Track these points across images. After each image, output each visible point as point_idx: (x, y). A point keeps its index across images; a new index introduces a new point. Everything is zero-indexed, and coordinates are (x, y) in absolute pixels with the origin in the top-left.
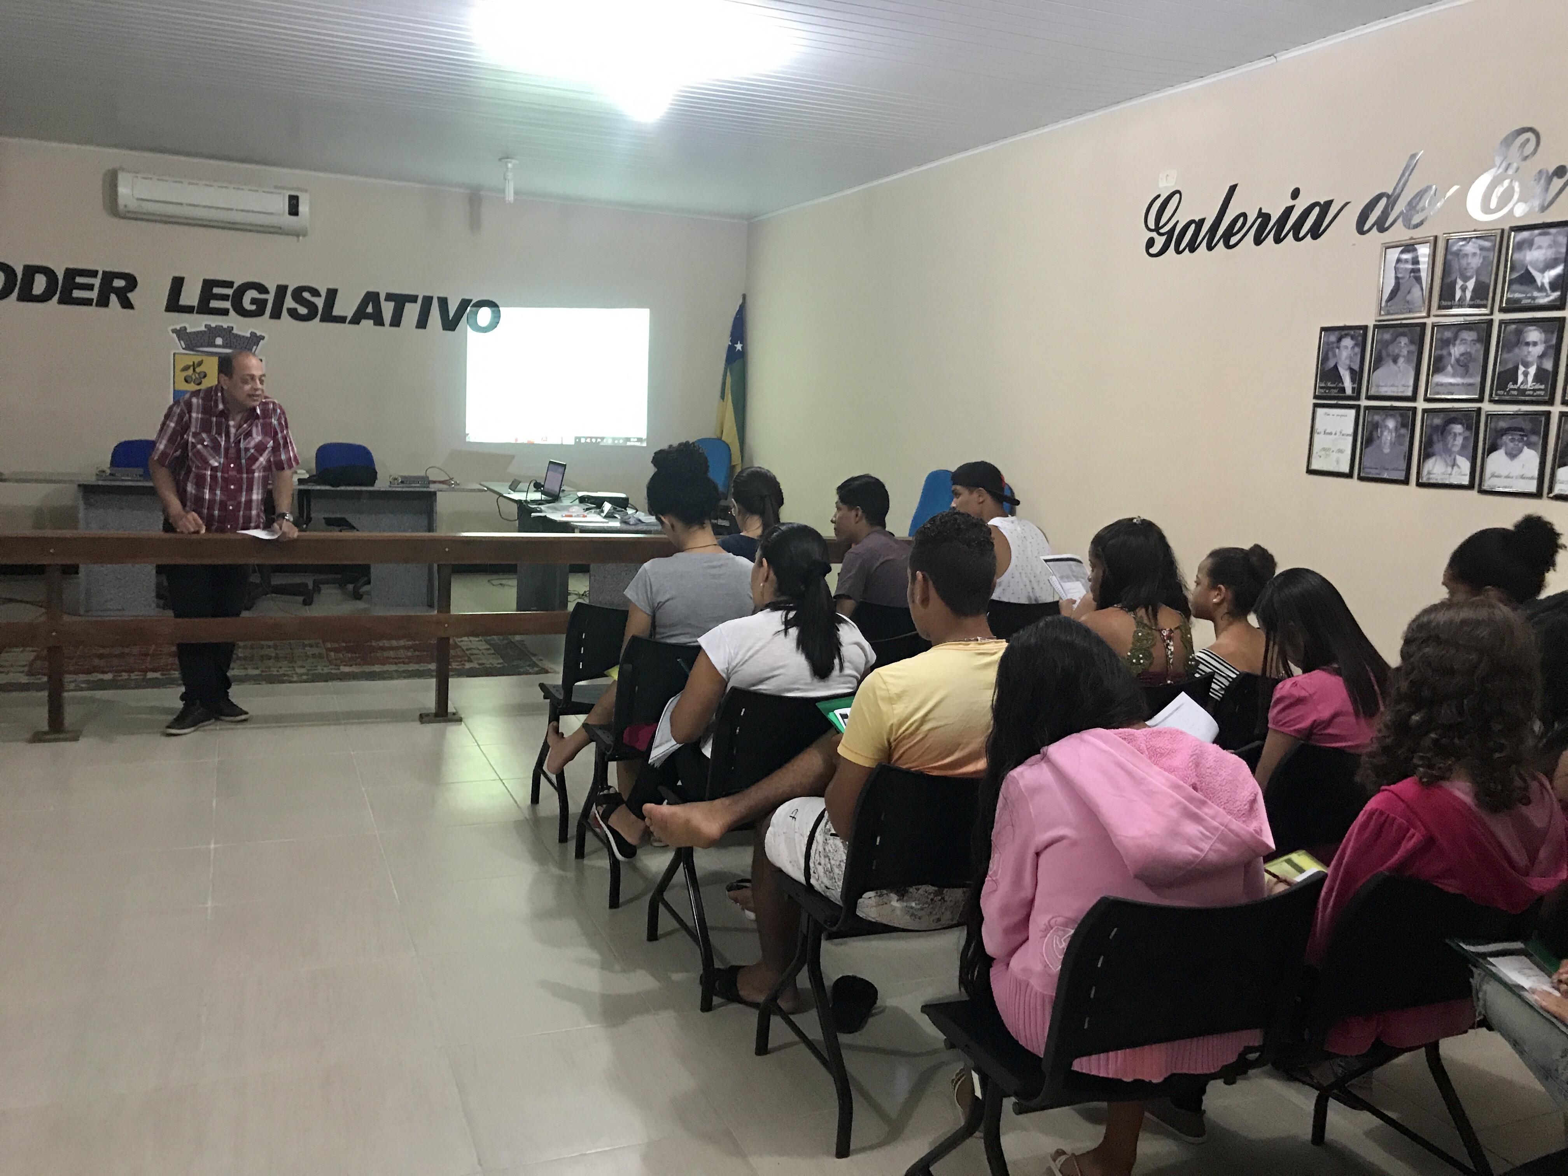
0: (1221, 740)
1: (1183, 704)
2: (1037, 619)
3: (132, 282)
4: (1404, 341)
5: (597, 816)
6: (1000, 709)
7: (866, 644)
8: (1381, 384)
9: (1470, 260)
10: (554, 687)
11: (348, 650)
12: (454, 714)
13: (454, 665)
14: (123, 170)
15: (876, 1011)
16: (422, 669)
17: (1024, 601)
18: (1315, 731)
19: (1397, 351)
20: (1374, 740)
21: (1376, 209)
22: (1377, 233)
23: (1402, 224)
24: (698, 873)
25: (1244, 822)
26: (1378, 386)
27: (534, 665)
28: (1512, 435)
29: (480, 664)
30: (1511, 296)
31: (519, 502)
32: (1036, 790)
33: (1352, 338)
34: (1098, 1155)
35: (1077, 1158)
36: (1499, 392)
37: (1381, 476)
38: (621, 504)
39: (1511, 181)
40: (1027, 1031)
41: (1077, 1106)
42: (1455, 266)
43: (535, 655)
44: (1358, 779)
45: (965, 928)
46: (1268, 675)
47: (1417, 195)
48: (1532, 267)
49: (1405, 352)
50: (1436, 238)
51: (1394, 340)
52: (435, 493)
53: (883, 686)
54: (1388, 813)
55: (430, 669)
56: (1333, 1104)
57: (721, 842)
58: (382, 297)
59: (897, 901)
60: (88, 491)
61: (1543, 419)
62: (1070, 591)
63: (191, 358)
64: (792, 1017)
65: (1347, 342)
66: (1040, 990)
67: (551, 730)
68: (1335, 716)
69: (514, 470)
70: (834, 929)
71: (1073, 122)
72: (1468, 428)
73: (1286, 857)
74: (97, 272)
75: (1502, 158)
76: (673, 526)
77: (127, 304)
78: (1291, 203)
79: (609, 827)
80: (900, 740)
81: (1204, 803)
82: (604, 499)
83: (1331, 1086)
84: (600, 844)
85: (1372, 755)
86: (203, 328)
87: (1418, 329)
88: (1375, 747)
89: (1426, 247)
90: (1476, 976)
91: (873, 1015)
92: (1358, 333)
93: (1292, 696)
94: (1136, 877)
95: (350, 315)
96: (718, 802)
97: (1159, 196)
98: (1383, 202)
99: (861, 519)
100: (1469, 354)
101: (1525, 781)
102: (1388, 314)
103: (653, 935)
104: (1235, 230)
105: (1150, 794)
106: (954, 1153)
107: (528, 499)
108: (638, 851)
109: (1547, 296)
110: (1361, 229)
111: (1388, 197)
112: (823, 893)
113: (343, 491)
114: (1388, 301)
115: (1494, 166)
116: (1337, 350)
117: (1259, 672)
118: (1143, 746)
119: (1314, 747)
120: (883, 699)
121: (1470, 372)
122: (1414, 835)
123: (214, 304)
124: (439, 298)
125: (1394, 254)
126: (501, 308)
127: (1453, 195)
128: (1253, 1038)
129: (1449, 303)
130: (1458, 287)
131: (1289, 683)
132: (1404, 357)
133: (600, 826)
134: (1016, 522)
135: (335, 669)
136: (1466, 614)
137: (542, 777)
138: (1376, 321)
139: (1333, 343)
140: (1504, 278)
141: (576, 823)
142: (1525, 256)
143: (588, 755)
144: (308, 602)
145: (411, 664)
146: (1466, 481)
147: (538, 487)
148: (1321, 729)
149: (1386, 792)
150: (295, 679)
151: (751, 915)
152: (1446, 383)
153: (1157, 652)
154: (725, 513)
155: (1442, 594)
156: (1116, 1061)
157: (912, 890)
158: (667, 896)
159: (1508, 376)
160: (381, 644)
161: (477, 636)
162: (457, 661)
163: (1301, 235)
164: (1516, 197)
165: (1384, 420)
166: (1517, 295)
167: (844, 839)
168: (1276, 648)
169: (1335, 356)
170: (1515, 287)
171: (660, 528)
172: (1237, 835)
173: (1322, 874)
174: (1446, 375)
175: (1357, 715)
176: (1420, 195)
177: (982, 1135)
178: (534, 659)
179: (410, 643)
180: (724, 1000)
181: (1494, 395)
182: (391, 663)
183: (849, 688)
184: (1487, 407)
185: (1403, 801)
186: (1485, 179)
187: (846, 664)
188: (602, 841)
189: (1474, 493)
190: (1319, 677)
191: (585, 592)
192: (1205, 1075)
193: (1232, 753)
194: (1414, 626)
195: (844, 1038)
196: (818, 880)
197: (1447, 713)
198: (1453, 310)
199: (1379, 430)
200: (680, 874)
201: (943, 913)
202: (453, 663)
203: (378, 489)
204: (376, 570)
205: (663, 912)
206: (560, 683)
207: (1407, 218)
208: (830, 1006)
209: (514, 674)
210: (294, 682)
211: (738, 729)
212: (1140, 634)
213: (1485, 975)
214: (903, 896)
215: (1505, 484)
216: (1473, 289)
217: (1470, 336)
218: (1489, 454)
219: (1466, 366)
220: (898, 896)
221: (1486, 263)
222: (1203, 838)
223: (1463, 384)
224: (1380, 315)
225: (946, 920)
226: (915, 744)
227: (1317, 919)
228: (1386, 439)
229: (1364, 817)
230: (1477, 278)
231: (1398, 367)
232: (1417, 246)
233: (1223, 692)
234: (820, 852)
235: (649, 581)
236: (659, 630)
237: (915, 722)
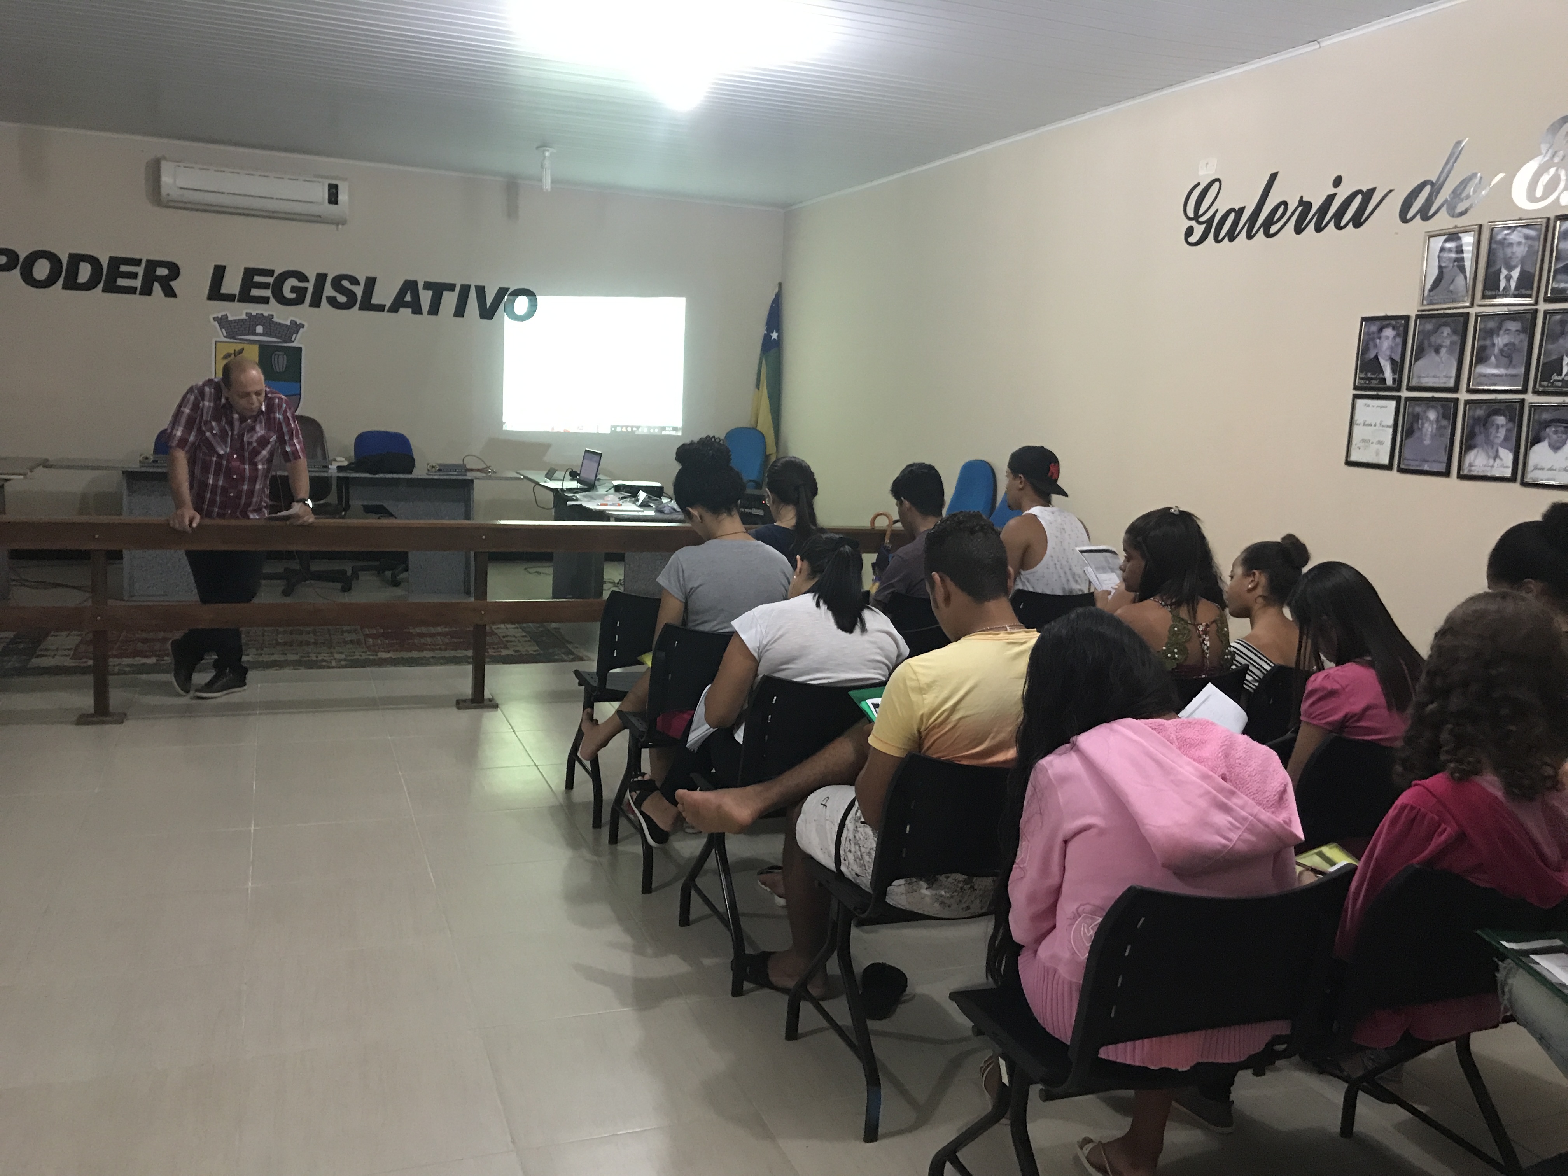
1: (1211, 697)
2: (1068, 611)
3: (175, 270)
4: (1446, 331)
5: (631, 801)
6: (1030, 699)
7: (898, 636)
8: (1423, 375)
9: (1515, 249)
10: (589, 674)
11: (386, 636)
12: (490, 700)
13: (491, 652)
14: (165, 158)
15: (906, 998)
16: (459, 655)
17: (1059, 592)
18: (1347, 724)
19: (1439, 341)
21: (1418, 199)
22: (1421, 221)
23: (1446, 212)
24: (730, 859)
25: (1273, 812)
26: (1419, 377)
27: (570, 652)
28: (1555, 426)
29: (516, 651)
30: (1556, 286)
31: (555, 491)
32: (1064, 779)
33: (1394, 328)
34: (1127, 1143)
35: (1104, 1146)
36: (1543, 383)
37: (1421, 468)
38: (655, 493)
39: (1557, 170)
40: (1055, 1018)
41: (1102, 1094)
42: (1500, 254)
43: (570, 643)
45: (993, 917)
46: (1301, 668)
47: (1462, 183)
49: (1447, 342)
50: (1480, 227)
51: (1437, 329)
52: (472, 481)
53: (914, 677)
54: (1419, 807)
55: (467, 656)
56: (1362, 1096)
57: (754, 828)
58: (421, 285)
59: (927, 889)
60: (132, 477)
62: (1106, 582)
63: (232, 346)
64: (821, 1003)
65: (1389, 332)
66: (1067, 977)
67: (586, 717)
68: (1368, 708)
69: (551, 458)
70: (863, 916)
71: (1112, 109)
72: (1511, 419)
73: (1316, 851)
74: (140, 261)
75: (1548, 145)
76: (700, 516)
77: (170, 293)
78: (1333, 191)
79: (642, 813)
80: (931, 729)
81: (1233, 793)
82: (639, 488)
83: (1360, 1080)
84: (633, 830)
86: (244, 317)
87: (1462, 319)
89: (1470, 236)
90: (1501, 969)
91: (904, 1002)
92: (1400, 323)
93: (1323, 688)
94: (1164, 866)
95: (388, 305)
96: (750, 789)
97: (1198, 184)
98: (1426, 191)
100: (1514, 344)
102: (1431, 303)
103: (685, 920)
104: (1275, 219)
105: (1178, 783)
107: (565, 487)
108: (671, 838)
110: (1404, 218)
111: (1432, 184)
112: (853, 880)
113: (381, 479)
114: (1431, 290)
115: (1541, 154)
116: (1378, 341)
117: (1292, 664)
118: (1173, 736)
119: (1346, 740)
120: (914, 689)
121: (1514, 363)
122: (1445, 830)
123: (255, 292)
124: (476, 287)
125: (1437, 243)
126: (537, 297)
127: (1498, 182)
128: (1282, 1028)
129: (1494, 293)
130: (1502, 277)
131: (1321, 675)
132: (1446, 347)
133: (633, 812)
134: (1057, 513)
135: (373, 655)
138: (1418, 311)
139: (1373, 333)
141: (610, 809)
143: (621, 742)
144: (347, 589)
145: (448, 651)
146: (1508, 473)
147: (574, 475)
148: (1353, 722)
149: (1417, 787)
150: (334, 664)
151: (781, 902)
152: (1489, 374)
153: (1192, 647)
154: (758, 501)
156: (1142, 1050)
157: (942, 878)
158: (700, 882)
159: (1552, 367)
160: (418, 630)
161: (513, 623)
162: (494, 648)
163: (1343, 224)
164: (1562, 185)
165: (1425, 412)
166: (1562, 286)
167: (874, 827)
168: (1310, 641)
169: (1376, 346)
170: (1559, 277)
172: (1267, 826)
174: (1490, 366)
175: (1389, 708)
176: (1465, 183)
177: (1008, 1122)
178: (570, 646)
179: (447, 630)
180: (754, 986)
181: (1538, 386)
182: (429, 650)
184: (1531, 398)
185: (1433, 795)
186: (1531, 168)
188: (636, 828)
189: (1516, 486)
190: (1352, 670)
191: (620, 580)
192: (1233, 1064)
193: (1263, 745)
195: (873, 1025)
196: (848, 867)
198: (1497, 300)
199: (1420, 421)
200: (713, 862)
201: (972, 901)
202: (489, 650)
203: (416, 477)
204: (414, 557)
205: (695, 898)
206: (596, 671)
207: (1451, 206)
208: (860, 992)
209: (549, 662)
210: (333, 668)
211: (770, 717)
212: (1176, 629)
213: (1517, 970)
214: (933, 884)
215: (1546, 477)
216: (1518, 279)
217: (1513, 326)
218: (1533, 444)
219: (1509, 357)
220: (928, 884)
221: (1531, 252)
222: (1231, 828)
223: (1506, 375)
224: (1423, 304)
225: (976, 908)
226: (947, 732)
227: (1347, 912)
228: (1427, 431)
229: (1396, 812)
230: (1521, 268)
231: (1441, 358)
232: (1461, 235)
233: (1257, 684)
234: (850, 840)
235: (680, 569)
236: (692, 617)
237: (944, 711)
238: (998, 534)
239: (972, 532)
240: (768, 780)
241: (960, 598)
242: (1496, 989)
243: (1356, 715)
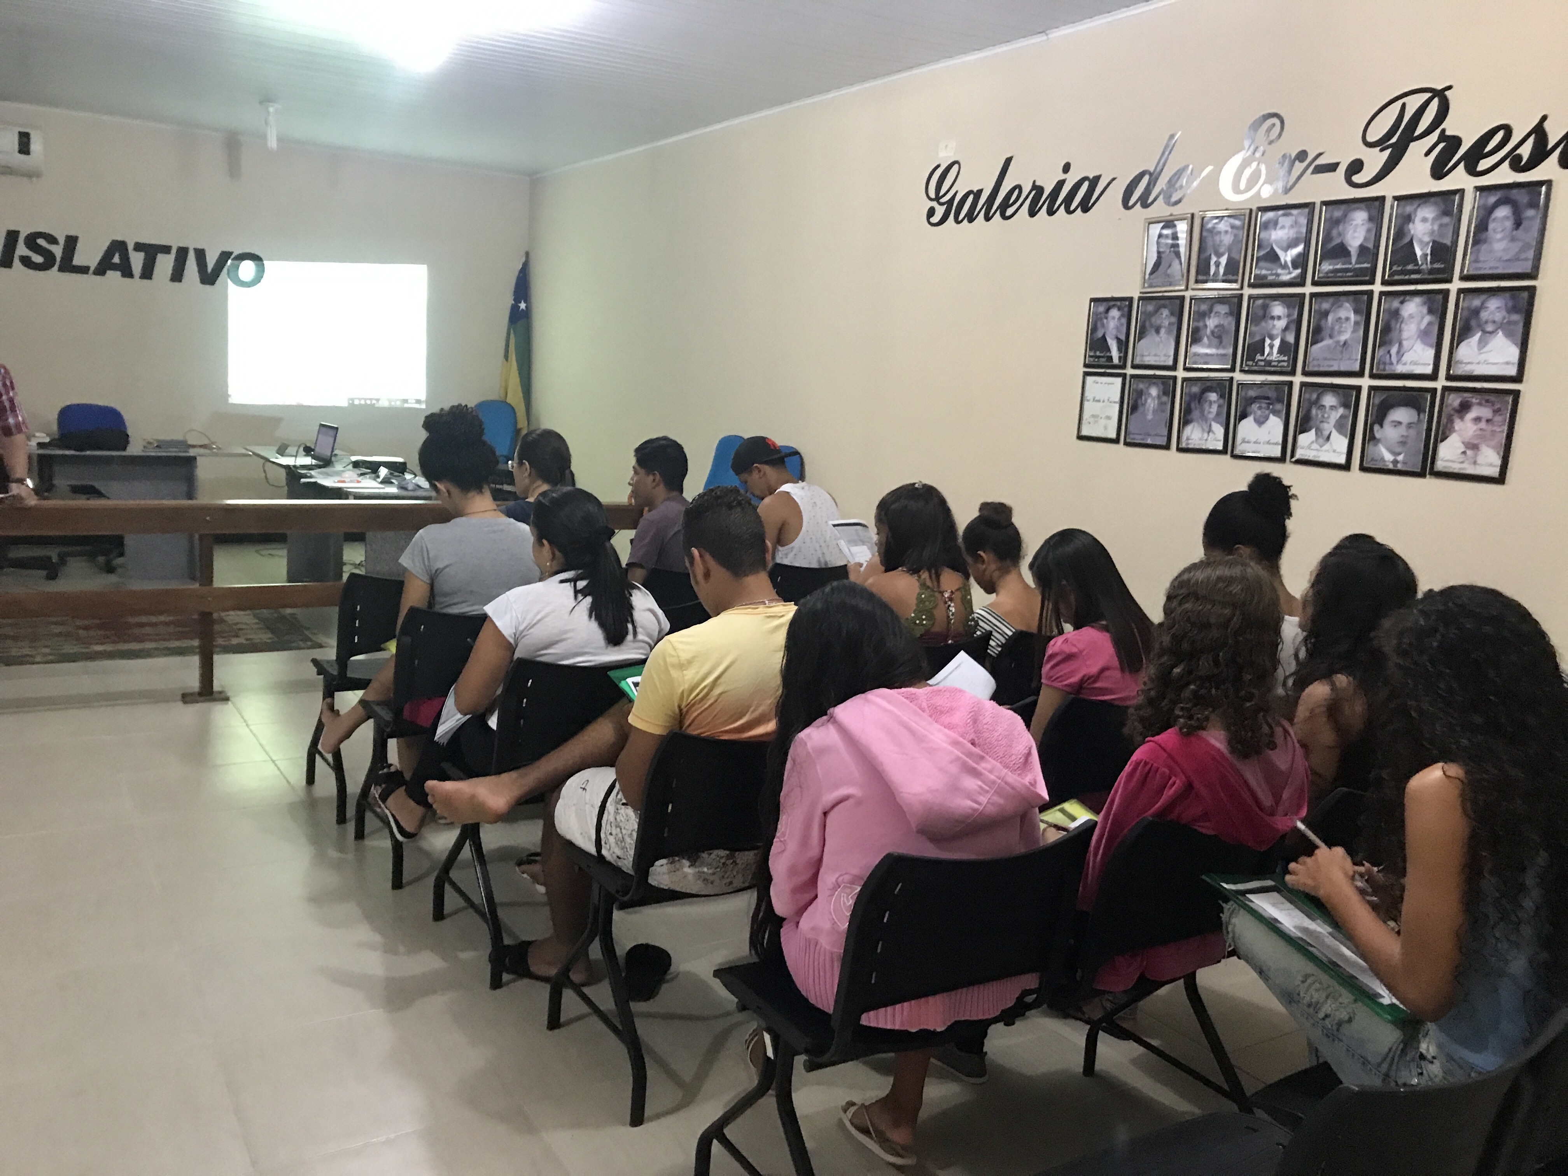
0: (998, 697)
1: (962, 662)
2: (823, 584)
4: (1165, 313)
5: (376, 796)
6: (789, 672)
7: (660, 612)
8: (1146, 353)
9: (1223, 237)
10: (328, 662)
11: (100, 627)
12: (220, 693)
13: (220, 641)
15: (671, 976)
16: (185, 645)
17: (815, 565)
18: (1084, 686)
19: (1159, 322)
20: (1140, 692)
21: (1138, 187)
22: (1141, 208)
23: (1163, 201)
24: (486, 849)
25: (1019, 775)
26: (1143, 356)
27: (307, 639)
28: (1260, 403)
29: (247, 640)
30: (1259, 273)
31: (287, 467)
32: (822, 751)
33: (1119, 309)
34: (887, 1102)
35: (867, 1108)
36: (1249, 363)
37: (1145, 442)
38: (398, 469)
39: (1259, 164)
40: (817, 988)
41: (866, 1059)
42: (1209, 242)
43: (308, 629)
44: (1126, 731)
45: (755, 890)
46: (1043, 633)
47: (1175, 174)
48: (1276, 245)
49: (1166, 323)
50: (1193, 215)
51: (1157, 311)
52: (194, 458)
53: (673, 653)
54: (1152, 762)
55: (192, 646)
56: (1102, 1036)
58: (131, 247)
59: (689, 867)
61: (1287, 388)
62: (858, 555)
64: (586, 990)
65: (1115, 313)
66: (828, 947)
67: (325, 707)
68: (1103, 670)
69: (283, 433)
70: (626, 898)
71: (854, 88)
72: (1222, 396)
73: (1059, 807)
75: (1250, 141)
76: (448, 491)
78: (1062, 176)
79: (390, 808)
80: (691, 706)
81: (982, 758)
82: (377, 465)
83: (1100, 1021)
84: (381, 824)
85: (1138, 708)
87: (1178, 302)
88: (1141, 699)
90: (1225, 911)
91: (668, 981)
93: (1062, 652)
94: (919, 831)
95: (93, 264)
96: (505, 777)
97: (938, 166)
98: (1146, 179)
99: (658, 485)
100: (1223, 326)
101: (1271, 727)
102: (1151, 286)
103: (439, 914)
104: (1011, 201)
105: (931, 751)
106: (749, 1112)
107: (298, 464)
109: (1290, 273)
110: (1126, 205)
111: (1151, 174)
112: (615, 864)
113: (89, 456)
114: (1152, 273)
115: (1242, 149)
116: (1105, 321)
118: (924, 705)
119: (1084, 700)
120: (673, 666)
121: (1224, 343)
122: (1175, 782)
124: (195, 250)
125: (1156, 229)
126: (265, 262)
127: (1207, 176)
128: (1031, 981)
129: (1204, 278)
130: (1212, 263)
131: (1061, 639)
132: (1165, 327)
133: (379, 808)
134: (806, 488)
135: (86, 649)
136: (1222, 571)
137: (317, 756)
139: (1101, 313)
140: (1253, 256)
141: (355, 804)
142: (1270, 236)
143: (366, 732)
144: (52, 576)
145: (171, 642)
146: (1220, 447)
147: (308, 451)
148: (1089, 684)
149: (1151, 743)
150: (38, 659)
151: (542, 889)
152: (1203, 354)
153: (939, 613)
155: (1197, 553)
156: (902, 1014)
157: (705, 855)
158: (454, 874)
159: (1255, 348)
160: (138, 620)
161: (244, 609)
162: (223, 637)
163: (1072, 209)
164: (1263, 177)
165: (1148, 388)
166: (1264, 272)
167: (635, 809)
168: (1051, 608)
169: (1103, 325)
170: (1262, 264)
171: (433, 494)
172: (1013, 788)
173: (1091, 824)
174: (1203, 346)
175: (1122, 670)
176: (1179, 174)
177: (775, 1093)
178: (307, 633)
179: (170, 618)
180: (514, 977)
181: (1244, 366)
182: (151, 640)
183: (642, 654)
184: (1238, 377)
185: (1164, 750)
186: (1235, 162)
187: (639, 630)
189: (1227, 458)
190: (1089, 634)
191: (362, 562)
192: (987, 1020)
193: (1008, 709)
194: (1176, 584)
195: (636, 1007)
196: (609, 850)
197: (1205, 666)
198: (1208, 284)
199: (1143, 398)
200: (467, 852)
201: (734, 876)
202: (218, 639)
203: (130, 454)
204: (130, 541)
205: (449, 893)
206: (334, 658)
207: (1167, 195)
208: (623, 975)
209: (285, 650)
210: (38, 663)
211: (525, 700)
212: (923, 596)
213: (1239, 910)
214: (695, 862)
215: (1254, 449)
216: (1226, 265)
217: (1223, 309)
218: (1240, 421)
219: (1220, 338)
220: (690, 862)
221: (1236, 241)
222: (981, 791)
223: (1217, 355)
224: (1144, 287)
225: (738, 883)
226: (706, 709)
227: (1088, 865)
228: (1150, 406)
229: (1131, 767)
230: (1229, 255)
231: (1161, 338)
232: (1176, 222)
233: (1000, 649)
234: (611, 823)
235: (425, 549)
236: (438, 599)
237: (705, 687)
238: (755, 508)
239: (730, 507)
240: (525, 765)
241: (719, 572)
242: (1221, 929)
243: (1092, 676)
